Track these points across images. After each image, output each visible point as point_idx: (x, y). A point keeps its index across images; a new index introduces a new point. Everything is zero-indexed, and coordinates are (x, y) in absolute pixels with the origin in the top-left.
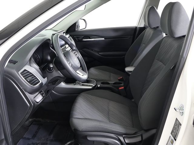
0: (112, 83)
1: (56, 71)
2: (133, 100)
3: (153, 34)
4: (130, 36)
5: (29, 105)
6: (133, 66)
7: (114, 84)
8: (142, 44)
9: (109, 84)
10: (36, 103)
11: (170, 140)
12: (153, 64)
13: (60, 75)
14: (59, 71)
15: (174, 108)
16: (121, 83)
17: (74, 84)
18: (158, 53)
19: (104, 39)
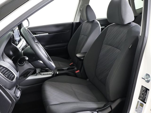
0: (66, 69)
1: (27, 63)
2: (88, 80)
3: (92, 26)
4: (69, 30)
5: (10, 102)
6: (81, 52)
7: (68, 69)
8: (80, 35)
9: (63, 70)
10: (17, 99)
11: (139, 104)
12: (102, 48)
13: (31, 66)
14: (30, 64)
15: (142, 78)
16: (74, 68)
17: (36, 74)
18: (105, 39)
19: (48, 34)
